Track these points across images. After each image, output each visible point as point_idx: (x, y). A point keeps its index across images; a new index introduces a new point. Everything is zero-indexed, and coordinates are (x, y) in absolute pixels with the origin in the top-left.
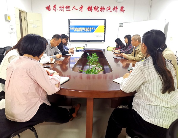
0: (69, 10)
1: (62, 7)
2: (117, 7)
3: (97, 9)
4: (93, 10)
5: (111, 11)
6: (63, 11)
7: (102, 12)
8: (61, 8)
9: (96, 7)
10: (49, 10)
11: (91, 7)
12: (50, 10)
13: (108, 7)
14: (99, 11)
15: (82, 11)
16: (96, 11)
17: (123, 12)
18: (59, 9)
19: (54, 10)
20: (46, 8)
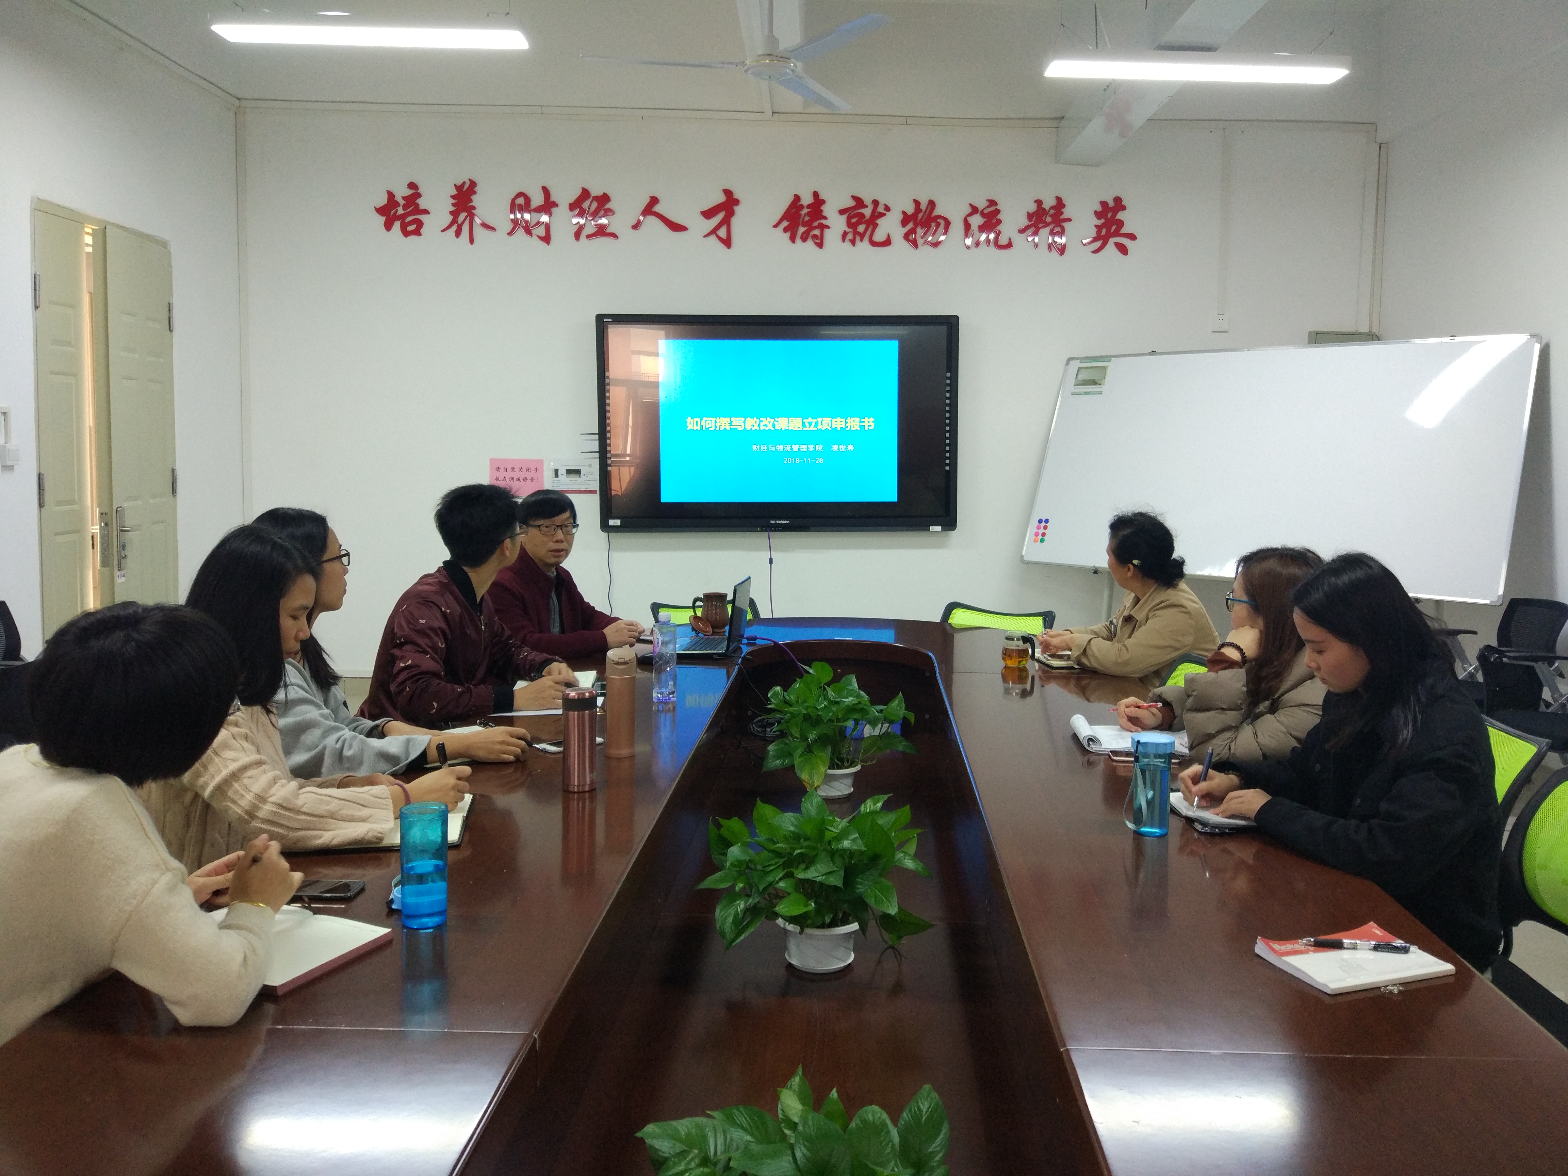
0: (601, 231)
1: (537, 200)
2: (1060, 204)
3: (872, 222)
4: (832, 236)
5: (1003, 241)
6: (547, 239)
7: (925, 251)
8: (526, 206)
9: (859, 202)
10: (406, 234)
11: (818, 202)
12: (417, 232)
13: (974, 210)
14: (887, 242)
15: (727, 242)
16: (863, 246)
17: (1123, 250)
18: (502, 218)
19: (455, 226)
20: (381, 211)
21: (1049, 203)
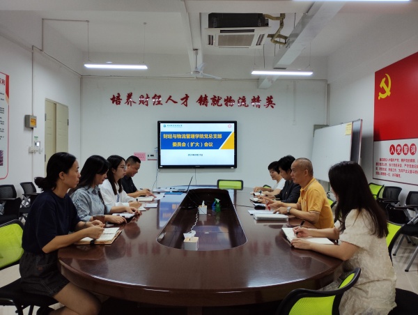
0: (159, 103)
1: (145, 96)
2: (259, 97)
3: (218, 101)
4: (209, 104)
5: (246, 105)
6: (147, 105)
7: (229, 107)
9: (215, 97)
10: (117, 104)
11: (206, 97)
12: (119, 104)
13: (240, 98)
14: (221, 105)
15: (186, 105)
16: (216, 106)
17: (272, 107)
18: (138, 101)
19: (128, 102)
20: (112, 99)
21: (256, 97)
